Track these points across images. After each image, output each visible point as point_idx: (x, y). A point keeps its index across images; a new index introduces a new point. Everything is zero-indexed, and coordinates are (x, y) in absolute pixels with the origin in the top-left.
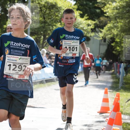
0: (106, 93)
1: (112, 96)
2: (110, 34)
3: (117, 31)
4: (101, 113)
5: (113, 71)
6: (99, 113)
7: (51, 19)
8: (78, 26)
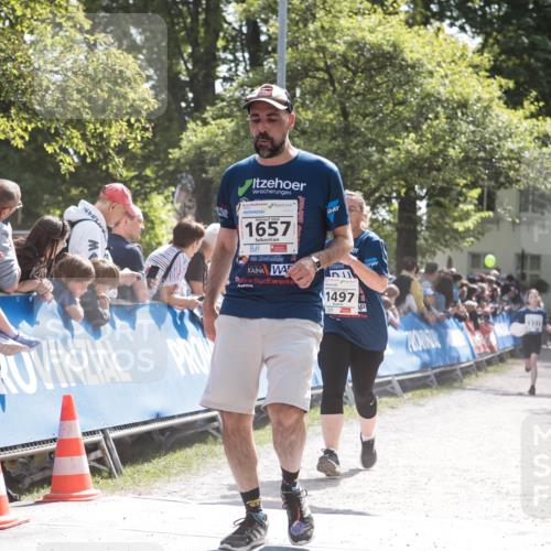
7: (374, 115)
8: (496, 144)
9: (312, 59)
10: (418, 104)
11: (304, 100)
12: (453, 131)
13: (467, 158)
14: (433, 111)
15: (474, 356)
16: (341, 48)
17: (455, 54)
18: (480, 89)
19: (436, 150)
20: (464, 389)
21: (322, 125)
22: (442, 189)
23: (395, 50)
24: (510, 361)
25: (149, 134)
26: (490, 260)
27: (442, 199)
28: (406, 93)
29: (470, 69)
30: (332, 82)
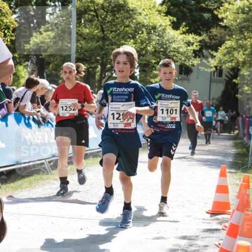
0: (223, 174)
1: (235, 180)
2: (231, 61)
3: (244, 54)
4: (213, 214)
5: (236, 132)
6: (209, 215)
7: (115, 31)
8: (168, 45)
9: (88, 6)
10: (135, 27)
11: (85, 24)
12: (150, 39)
13: (155, 51)
14: (141, 30)
16: (101, 1)
17: (150, 6)
18: (161, 21)
19: (142, 47)
21: (93, 35)
22: (145, 64)
23: (125, 3)
25: (13, 38)
27: (145, 69)
29: (157, 12)
30: (97, 16)
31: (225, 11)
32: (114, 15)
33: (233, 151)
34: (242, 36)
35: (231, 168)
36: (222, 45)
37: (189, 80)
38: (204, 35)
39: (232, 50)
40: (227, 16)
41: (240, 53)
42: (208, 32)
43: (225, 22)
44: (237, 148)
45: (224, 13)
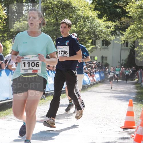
0: (130, 105)
1: (138, 109)
2: (133, 37)
3: (141, 33)
4: (125, 128)
5: (137, 80)
6: (123, 129)
8: (96, 28)
9: (48, 6)
10: (76, 18)
11: (46, 16)
12: (85, 25)
13: (88, 32)
14: (80, 19)
15: (90, 83)
16: (56, 3)
17: (85, 5)
18: (92, 14)
19: (80, 29)
20: (87, 91)
21: (51, 23)
22: (82, 40)
23: (70, 3)
24: (99, 84)
25: (5, 25)
26: (96, 58)
27: (82, 42)
28: (73, 15)
29: (89, 9)
30: (53, 11)
31: (130, 7)
32: (64, 10)
33: (135, 91)
34: (140, 22)
35: (134, 101)
36: (128, 28)
37: (108, 49)
38: (117, 22)
39: (134, 30)
40: (131, 10)
41: (139, 32)
42: (120, 20)
43: (130, 14)
44: (137, 89)
45: (129, 9)
